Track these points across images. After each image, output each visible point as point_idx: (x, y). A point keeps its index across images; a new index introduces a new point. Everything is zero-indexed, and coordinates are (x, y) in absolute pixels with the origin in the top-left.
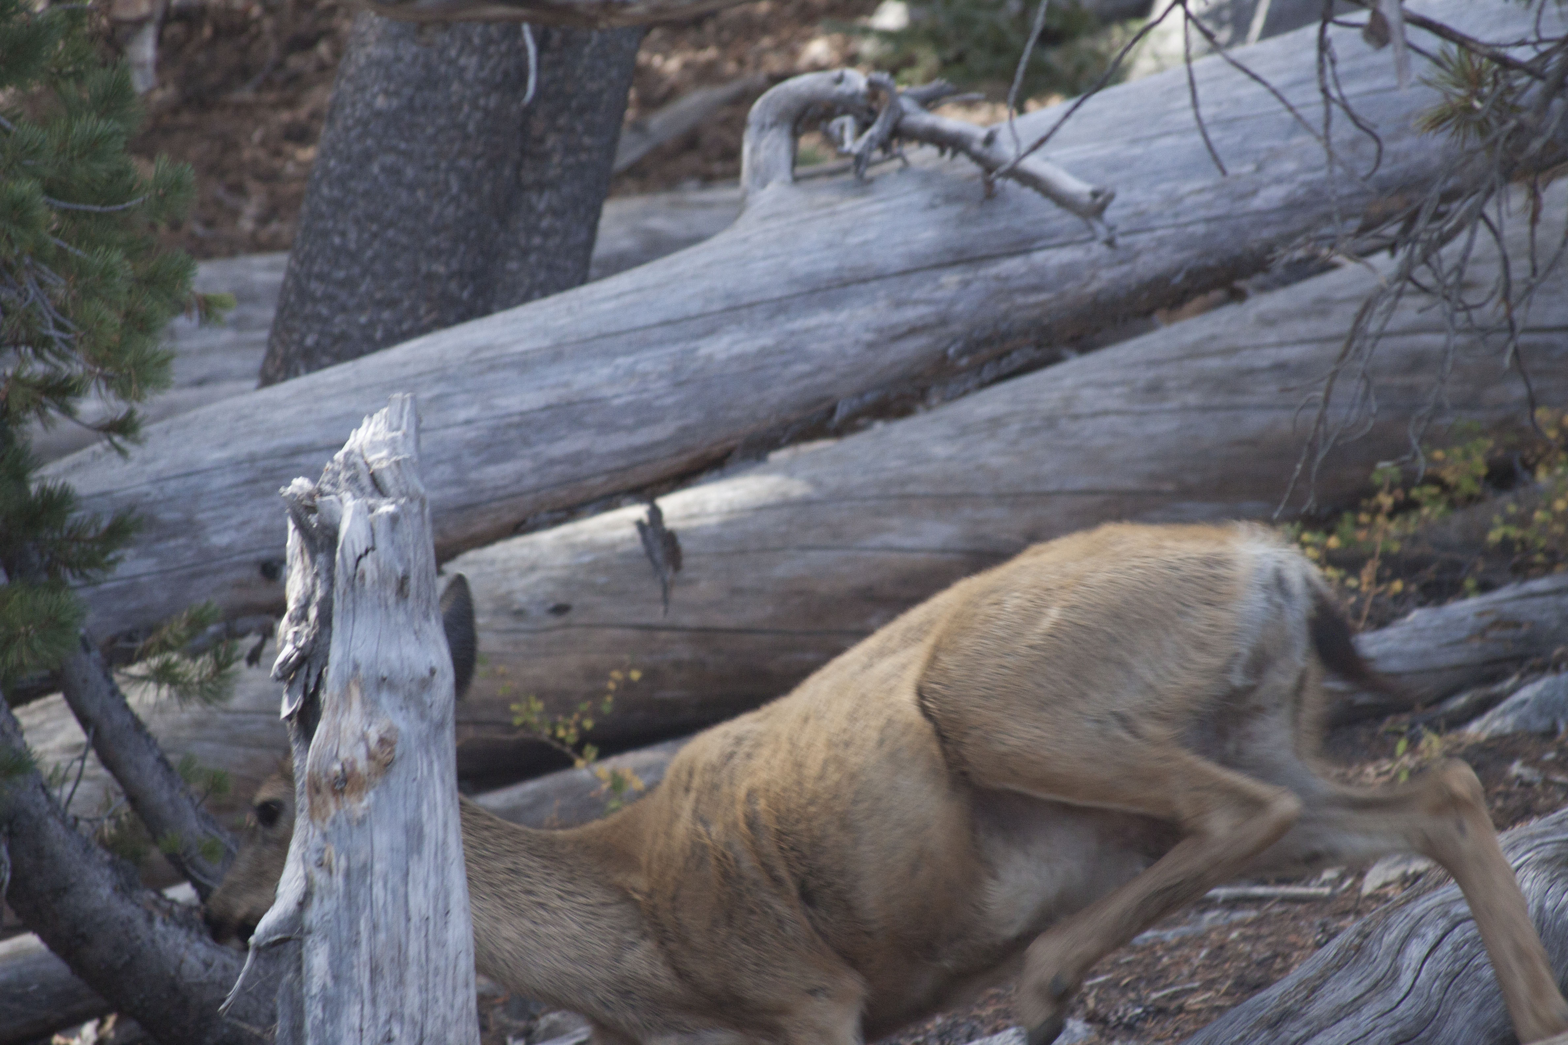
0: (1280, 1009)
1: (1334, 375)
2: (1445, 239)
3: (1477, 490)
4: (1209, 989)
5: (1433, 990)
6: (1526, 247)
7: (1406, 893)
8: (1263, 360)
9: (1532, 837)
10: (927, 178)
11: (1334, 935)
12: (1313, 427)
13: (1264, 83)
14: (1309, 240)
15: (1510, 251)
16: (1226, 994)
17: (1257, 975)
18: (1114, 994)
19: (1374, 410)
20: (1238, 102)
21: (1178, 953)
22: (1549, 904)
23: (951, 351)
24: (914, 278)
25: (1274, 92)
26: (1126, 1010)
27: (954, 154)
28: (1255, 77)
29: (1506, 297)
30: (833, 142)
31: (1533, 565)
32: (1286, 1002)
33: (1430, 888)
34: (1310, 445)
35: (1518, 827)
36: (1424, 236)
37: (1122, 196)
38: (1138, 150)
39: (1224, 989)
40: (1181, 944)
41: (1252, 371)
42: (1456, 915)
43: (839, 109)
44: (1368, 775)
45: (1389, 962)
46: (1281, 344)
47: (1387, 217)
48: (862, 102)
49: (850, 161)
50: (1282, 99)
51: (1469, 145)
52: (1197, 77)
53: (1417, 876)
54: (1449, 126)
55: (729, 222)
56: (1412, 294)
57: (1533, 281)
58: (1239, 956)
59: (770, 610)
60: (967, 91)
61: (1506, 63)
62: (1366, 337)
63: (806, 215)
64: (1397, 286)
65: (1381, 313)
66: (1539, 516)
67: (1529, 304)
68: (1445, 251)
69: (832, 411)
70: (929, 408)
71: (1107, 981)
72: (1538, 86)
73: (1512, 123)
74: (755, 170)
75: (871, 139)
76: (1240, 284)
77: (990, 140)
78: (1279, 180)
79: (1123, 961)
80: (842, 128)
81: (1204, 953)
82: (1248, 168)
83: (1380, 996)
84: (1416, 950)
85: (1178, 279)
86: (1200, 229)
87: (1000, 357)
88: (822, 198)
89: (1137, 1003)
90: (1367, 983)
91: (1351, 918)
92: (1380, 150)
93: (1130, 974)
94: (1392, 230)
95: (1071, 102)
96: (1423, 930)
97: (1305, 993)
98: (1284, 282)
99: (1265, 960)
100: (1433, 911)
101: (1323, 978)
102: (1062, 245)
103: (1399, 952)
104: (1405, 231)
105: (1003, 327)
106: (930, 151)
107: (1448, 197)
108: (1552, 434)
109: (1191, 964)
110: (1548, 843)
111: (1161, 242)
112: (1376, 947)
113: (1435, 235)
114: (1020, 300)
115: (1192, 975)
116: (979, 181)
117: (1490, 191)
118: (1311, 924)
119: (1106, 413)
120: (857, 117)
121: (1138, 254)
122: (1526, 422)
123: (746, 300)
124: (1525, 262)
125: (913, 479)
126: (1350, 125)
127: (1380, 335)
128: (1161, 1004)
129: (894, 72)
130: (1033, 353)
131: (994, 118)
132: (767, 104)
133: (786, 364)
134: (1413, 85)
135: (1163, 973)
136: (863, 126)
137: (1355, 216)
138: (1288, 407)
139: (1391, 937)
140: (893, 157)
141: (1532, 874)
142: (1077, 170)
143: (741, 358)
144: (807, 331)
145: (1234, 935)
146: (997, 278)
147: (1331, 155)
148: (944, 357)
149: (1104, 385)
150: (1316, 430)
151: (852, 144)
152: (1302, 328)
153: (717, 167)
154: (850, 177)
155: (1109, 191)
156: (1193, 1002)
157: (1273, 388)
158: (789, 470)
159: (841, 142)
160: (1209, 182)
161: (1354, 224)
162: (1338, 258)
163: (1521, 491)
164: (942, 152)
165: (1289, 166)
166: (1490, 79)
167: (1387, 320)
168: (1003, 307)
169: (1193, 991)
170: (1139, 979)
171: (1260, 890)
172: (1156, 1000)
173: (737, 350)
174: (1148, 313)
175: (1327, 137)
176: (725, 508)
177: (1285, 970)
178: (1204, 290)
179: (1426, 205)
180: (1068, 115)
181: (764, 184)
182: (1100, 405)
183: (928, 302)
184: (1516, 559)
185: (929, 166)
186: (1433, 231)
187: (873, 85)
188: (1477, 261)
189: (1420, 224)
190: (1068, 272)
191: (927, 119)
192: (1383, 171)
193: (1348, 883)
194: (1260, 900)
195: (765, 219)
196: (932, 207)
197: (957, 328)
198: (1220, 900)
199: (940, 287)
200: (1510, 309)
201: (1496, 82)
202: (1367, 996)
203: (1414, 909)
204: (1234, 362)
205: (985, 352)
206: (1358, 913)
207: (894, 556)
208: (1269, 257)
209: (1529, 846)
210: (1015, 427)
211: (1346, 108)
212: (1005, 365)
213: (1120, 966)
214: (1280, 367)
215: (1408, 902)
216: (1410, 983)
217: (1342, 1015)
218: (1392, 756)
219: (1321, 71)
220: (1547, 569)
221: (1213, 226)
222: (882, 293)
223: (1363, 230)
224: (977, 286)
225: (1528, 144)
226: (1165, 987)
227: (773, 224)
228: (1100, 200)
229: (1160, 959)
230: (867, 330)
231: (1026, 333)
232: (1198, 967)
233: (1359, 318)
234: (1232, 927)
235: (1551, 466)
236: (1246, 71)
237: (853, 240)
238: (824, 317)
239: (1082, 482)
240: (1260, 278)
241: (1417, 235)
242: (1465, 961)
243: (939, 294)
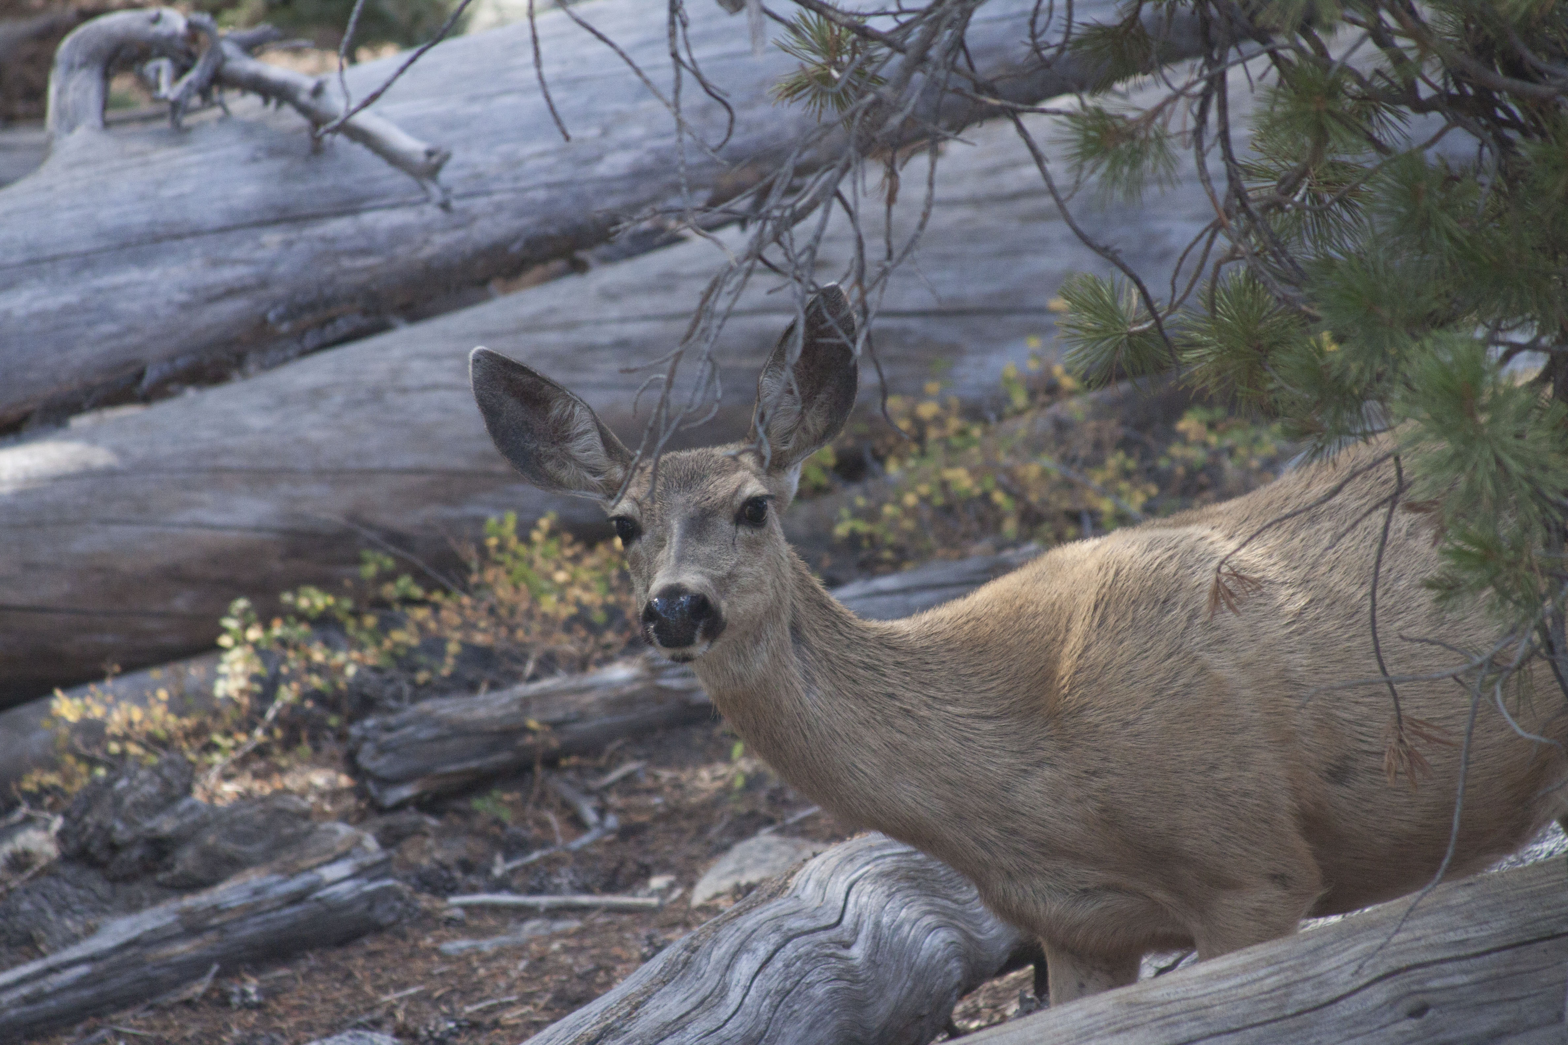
0: (602, 1025)
1: (679, 355)
2: (798, 216)
3: (824, 480)
4: (527, 1004)
5: (762, 1009)
6: (882, 225)
7: (737, 905)
8: (604, 336)
9: (871, 849)
10: (249, 129)
11: (659, 949)
12: (655, 411)
13: (611, 44)
14: (656, 213)
15: (864, 230)
16: (546, 1008)
17: (579, 988)
18: (426, 1006)
19: (719, 395)
20: (583, 61)
21: (494, 965)
22: (886, 920)
23: (271, 316)
24: (232, 237)
25: (622, 54)
26: (438, 1023)
27: (279, 105)
28: (601, 37)
29: (859, 281)
30: (149, 86)
31: (880, 562)
32: (607, 1019)
33: (763, 901)
34: (651, 429)
35: (857, 838)
36: (777, 213)
37: (458, 156)
38: (476, 108)
39: (542, 1003)
40: (499, 954)
41: (592, 348)
42: (790, 930)
43: (155, 51)
44: (702, 780)
45: (717, 977)
46: (623, 320)
47: (738, 190)
48: (179, 45)
49: (166, 107)
50: (630, 62)
51: (825, 118)
52: (540, 33)
53: (750, 887)
54: (805, 95)
55: (31, 167)
56: (761, 271)
57: (888, 264)
58: (560, 968)
59: (66, 587)
60: (295, 36)
61: (865, 34)
62: (713, 316)
63: (117, 163)
64: (747, 264)
65: (729, 293)
66: (889, 510)
67: (883, 289)
68: (798, 228)
69: (140, 376)
70: (245, 376)
71: (419, 994)
72: (898, 59)
73: (870, 97)
74: (62, 113)
75: (189, 84)
76: (581, 254)
77: (318, 91)
78: (625, 146)
79: (436, 972)
80: (158, 71)
81: (522, 965)
82: (593, 132)
83: (706, 1014)
84: (746, 966)
85: (516, 247)
86: (541, 195)
87: (323, 324)
88: (135, 146)
89: (448, 1017)
90: (694, 1000)
91: (679, 930)
92: (732, 120)
93: (443, 986)
94: (742, 204)
95: (408, 54)
96: (755, 944)
97: (628, 1009)
98: (629, 255)
99: (588, 973)
100: (764, 926)
101: (648, 994)
102: (394, 207)
103: (728, 967)
104: (757, 205)
105: (328, 291)
106: (253, 100)
107: (802, 171)
108: (904, 425)
109: (509, 976)
110: (889, 855)
111: (499, 208)
112: (704, 962)
113: (788, 213)
114: (346, 263)
115: (510, 988)
116: (305, 135)
117: (847, 167)
118: (637, 937)
119: (435, 387)
120: (174, 60)
121: (474, 219)
122: (878, 411)
123: (49, 253)
124: (880, 242)
125: (227, 451)
126: (701, 90)
127: (729, 314)
128: (477, 1019)
129: (215, 12)
130: (360, 321)
131: (323, 68)
132: (76, 43)
133: (90, 324)
134: (769, 50)
135: (478, 986)
136: (181, 71)
137: (705, 186)
138: (630, 387)
139: (720, 953)
140: (213, 105)
141: (869, 888)
142: (411, 126)
143: (41, 315)
144: (116, 288)
145: (556, 946)
146: (323, 239)
147: (680, 123)
148: (264, 321)
149: (435, 357)
150: (658, 414)
151: (168, 90)
152: (646, 304)
153: (20, 107)
154: (165, 124)
155: (444, 150)
156: (509, 1017)
157: (615, 366)
158: (90, 437)
159: (157, 86)
160: (550, 145)
161: (703, 196)
162: (688, 232)
163: (871, 484)
164: (266, 102)
165: (636, 131)
166: (849, 47)
167: (735, 300)
168: (328, 270)
169: (510, 1004)
170: (453, 991)
171: (584, 899)
172: (470, 1014)
173: (37, 306)
174: (484, 283)
175: (676, 104)
176: (20, 476)
177: (607, 985)
178: (544, 260)
179: (778, 181)
180: (402, 70)
181: (71, 128)
182: (428, 380)
183: (247, 262)
184: (863, 555)
185: (252, 116)
186: (785, 208)
187: (193, 28)
188: (830, 239)
189: (772, 201)
190: (399, 235)
191: (251, 66)
192: (735, 141)
193: (677, 893)
194: (584, 909)
195: (71, 166)
196: (254, 160)
197: (279, 291)
198: (542, 909)
199: (262, 246)
200: (864, 293)
201: (854, 50)
202: (694, 1013)
203: (744, 923)
204: (575, 337)
205: (308, 318)
206: (687, 925)
207: (206, 534)
208: (612, 229)
209: (868, 858)
210: (338, 398)
211: (697, 74)
212: (329, 333)
213: (432, 976)
214: (622, 345)
215: (740, 914)
216: (739, 1000)
217: (666, 1032)
218: (727, 759)
219: (672, 34)
220: (895, 567)
221: (555, 193)
222: (197, 251)
223: (713, 203)
224: (300, 246)
225: (886, 118)
226: (481, 1000)
227: (80, 172)
228: (434, 160)
229: (475, 970)
230: (181, 290)
231: (352, 300)
232: (517, 979)
233: (706, 297)
234: (554, 936)
235: (901, 458)
236: (592, 31)
237: (167, 193)
238: (134, 274)
239: (409, 460)
240: (603, 249)
241: (768, 212)
242: (797, 978)
243: (259, 254)
